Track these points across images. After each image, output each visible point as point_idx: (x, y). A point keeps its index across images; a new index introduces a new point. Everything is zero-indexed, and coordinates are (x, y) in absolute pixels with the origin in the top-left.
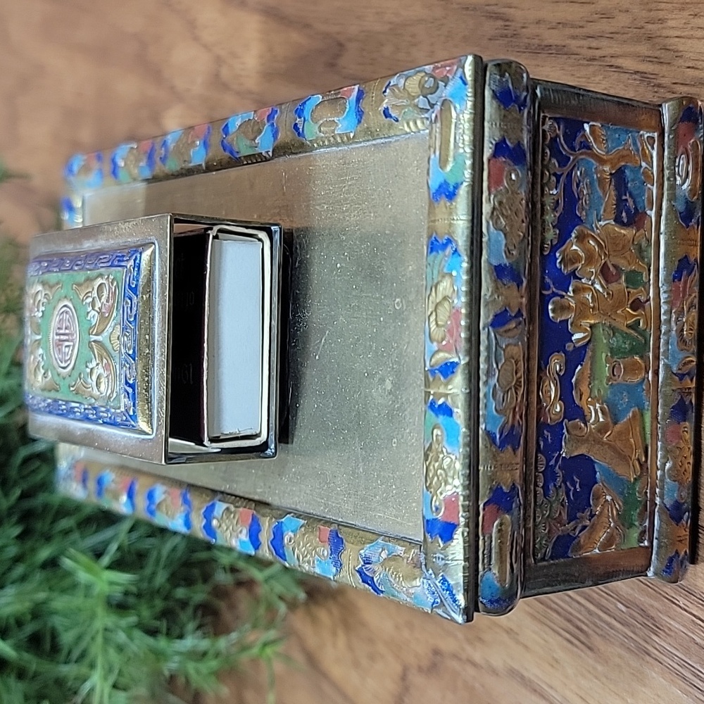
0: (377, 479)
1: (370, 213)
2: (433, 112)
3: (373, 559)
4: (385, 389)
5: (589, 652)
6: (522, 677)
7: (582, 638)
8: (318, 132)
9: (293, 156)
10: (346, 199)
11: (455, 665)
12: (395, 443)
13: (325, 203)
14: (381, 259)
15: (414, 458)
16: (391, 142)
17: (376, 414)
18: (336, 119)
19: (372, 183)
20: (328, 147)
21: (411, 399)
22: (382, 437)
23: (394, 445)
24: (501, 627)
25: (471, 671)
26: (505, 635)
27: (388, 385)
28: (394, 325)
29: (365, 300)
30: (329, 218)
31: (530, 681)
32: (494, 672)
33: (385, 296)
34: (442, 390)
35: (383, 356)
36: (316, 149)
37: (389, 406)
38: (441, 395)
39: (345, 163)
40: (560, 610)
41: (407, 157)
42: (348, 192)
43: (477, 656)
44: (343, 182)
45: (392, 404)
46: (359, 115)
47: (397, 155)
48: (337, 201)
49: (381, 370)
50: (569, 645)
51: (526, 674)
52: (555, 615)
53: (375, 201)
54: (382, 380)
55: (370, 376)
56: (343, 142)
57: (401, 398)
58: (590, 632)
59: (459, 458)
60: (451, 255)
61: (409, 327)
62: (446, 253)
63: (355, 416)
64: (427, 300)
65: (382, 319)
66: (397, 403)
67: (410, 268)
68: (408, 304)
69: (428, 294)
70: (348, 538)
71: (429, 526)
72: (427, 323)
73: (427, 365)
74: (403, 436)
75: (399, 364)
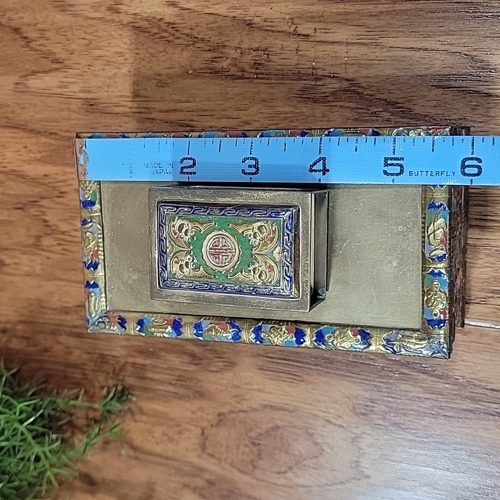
3: (392, 339)
4: (392, 266)
5: (302, 383)
6: (271, 406)
7: (298, 378)
11: (233, 415)
12: (399, 289)
14: (388, 208)
15: (412, 295)
17: (386, 277)
21: (410, 270)
22: (391, 286)
24: (255, 390)
25: (242, 415)
26: (258, 392)
28: (398, 237)
29: (377, 226)
31: (276, 406)
32: (256, 410)
33: (391, 225)
34: (439, 266)
35: (390, 251)
37: (395, 273)
38: (437, 268)
40: (283, 371)
43: (244, 408)
45: (397, 272)
49: (389, 258)
50: (292, 384)
51: (273, 404)
52: (282, 374)
55: (381, 260)
57: (403, 270)
58: (301, 375)
59: (447, 293)
60: (442, 210)
61: (408, 239)
62: (440, 209)
63: (371, 278)
64: (426, 228)
65: (389, 235)
66: (401, 271)
67: (409, 213)
68: (408, 229)
69: (426, 225)
70: (373, 333)
71: (430, 322)
72: (426, 238)
73: (427, 255)
74: (405, 286)
75: (402, 254)
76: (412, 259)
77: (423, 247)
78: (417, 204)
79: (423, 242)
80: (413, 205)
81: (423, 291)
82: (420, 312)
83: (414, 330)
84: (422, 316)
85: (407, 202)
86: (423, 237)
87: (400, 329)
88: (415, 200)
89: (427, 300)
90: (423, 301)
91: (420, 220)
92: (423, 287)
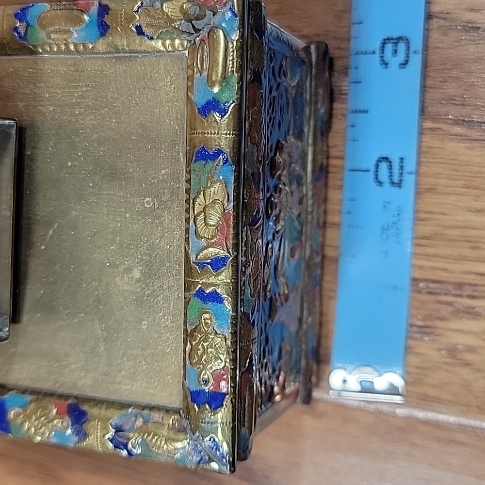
0: (123, 356)
1: (112, 118)
2: (198, 36)
3: (126, 427)
4: (132, 278)
8: (46, 39)
9: (6, 58)
10: (79, 104)
12: (144, 325)
13: (51, 105)
14: (127, 162)
15: (168, 338)
16: (138, 56)
17: (121, 300)
18: (71, 29)
19: (113, 92)
20: (57, 53)
21: (165, 287)
22: (129, 319)
23: (143, 327)
27: (136, 274)
28: (143, 221)
29: (106, 197)
30: (57, 119)
33: (132, 195)
34: (212, 280)
35: (129, 248)
36: (41, 53)
37: (138, 293)
38: (210, 285)
39: (77, 70)
41: (157, 72)
42: (82, 97)
44: (75, 87)
45: (141, 291)
46: (103, 28)
47: (146, 69)
48: (67, 105)
49: (127, 261)
53: (118, 108)
54: (129, 270)
55: (113, 265)
56: (77, 50)
57: (152, 286)
59: (229, 336)
60: (221, 163)
61: (161, 223)
62: (217, 162)
63: (94, 301)
64: (191, 201)
65: (128, 215)
66: (149, 289)
67: (163, 172)
68: (161, 203)
69: (192, 196)
70: (93, 411)
71: (196, 396)
72: (192, 221)
73: (193, 258)
74: (154, 319)
75: (150, 255)
76: (168, 264)
77: (187, 240)
78: (178, 153)
79: (187, 231)
80: (172, 155)
81: (186, 330)
82: (180, 374)
83: (168, 411)
84: (183, 382)
85: (161, 149)
86: (187, 220)
87: (144, 407)
88: (175, 145)
89: (191, 350)
90: (185, 352)
91: (184, 186)
92: (185, 323)
